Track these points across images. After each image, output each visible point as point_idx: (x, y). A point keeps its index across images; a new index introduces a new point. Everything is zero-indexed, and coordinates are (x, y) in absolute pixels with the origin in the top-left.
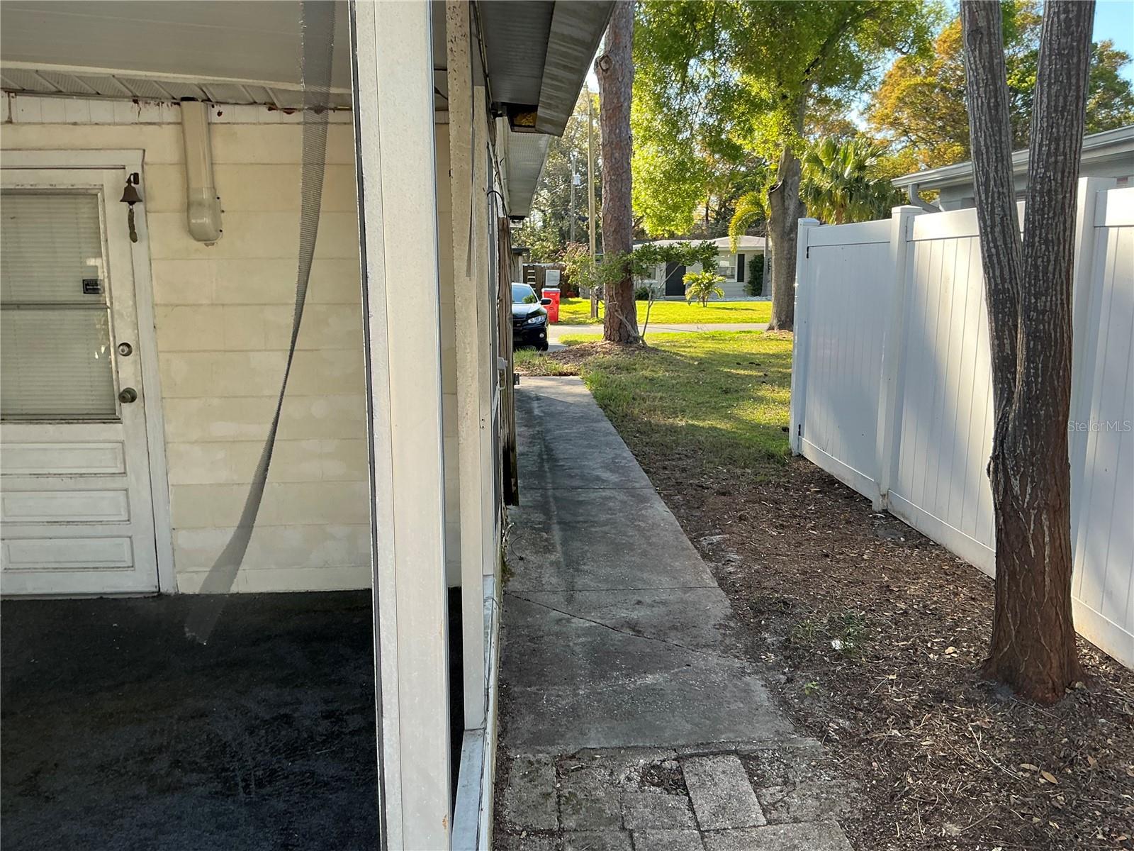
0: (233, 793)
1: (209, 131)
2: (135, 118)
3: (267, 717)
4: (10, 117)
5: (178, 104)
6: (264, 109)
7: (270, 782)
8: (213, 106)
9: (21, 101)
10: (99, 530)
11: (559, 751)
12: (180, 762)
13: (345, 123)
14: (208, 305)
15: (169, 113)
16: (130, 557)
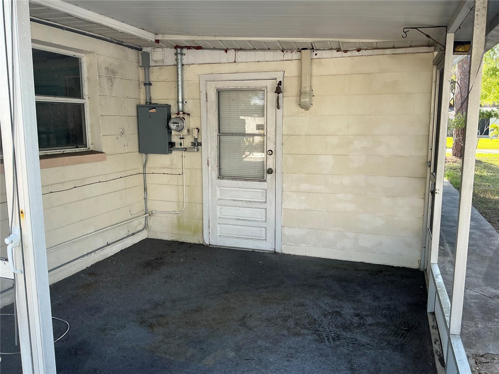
0: (323, 341)
1: (311, 62)
2: (281, 58)
3: (330, 311)
4: (235, 60)
5: (300, 51)
6: (335, 51)
7: (338, 340)
8: (314, 51)
9: (240, 53)
10: (254, 224)
11: (475, 352)
12: (298, 323)
13: (370, 55)
14: (304, 135)
15: (295, 55)
16: (265, 236)
